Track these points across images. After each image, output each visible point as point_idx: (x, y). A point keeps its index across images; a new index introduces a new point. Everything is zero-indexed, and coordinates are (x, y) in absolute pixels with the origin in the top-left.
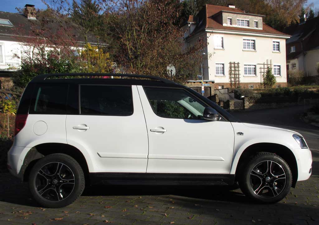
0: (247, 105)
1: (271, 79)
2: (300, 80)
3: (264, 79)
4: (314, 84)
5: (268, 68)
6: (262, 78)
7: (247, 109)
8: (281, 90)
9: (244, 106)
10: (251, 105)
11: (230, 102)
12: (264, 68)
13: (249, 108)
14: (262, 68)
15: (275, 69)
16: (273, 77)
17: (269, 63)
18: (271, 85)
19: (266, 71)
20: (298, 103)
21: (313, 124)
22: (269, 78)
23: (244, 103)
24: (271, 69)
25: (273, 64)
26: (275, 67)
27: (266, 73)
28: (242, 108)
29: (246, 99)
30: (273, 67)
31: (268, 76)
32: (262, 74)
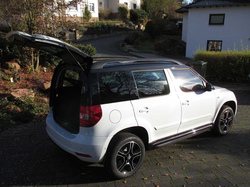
0: (78, 36)
1: (88, 14)
2: (107, 16)
3: (83, 14)
4: (117, 19)
5: (86, 5)
6: (82, 13)
7: (78, 40)
8: (99, 25)
9: (76, 37)
10: (81, 36)
11: (66, 34)
12: (83, 5)
13: (80, 39)
14: (82, 5)
15: (90, 6)
16: (90, 13)
17: (86, 1)
18: (88, 19)
19: (84, 8)
20: (111, 35)
21: (130, 52)
22: (87, 14)
23: (76, 35)
24: (88, 6)
25: (89, 2)
26: (90, 5)
27: (84, 9)
28: (74, 39)
29: (77, 32)
30: (89, 5)
31: (86, 12)
32: (82, 9)
